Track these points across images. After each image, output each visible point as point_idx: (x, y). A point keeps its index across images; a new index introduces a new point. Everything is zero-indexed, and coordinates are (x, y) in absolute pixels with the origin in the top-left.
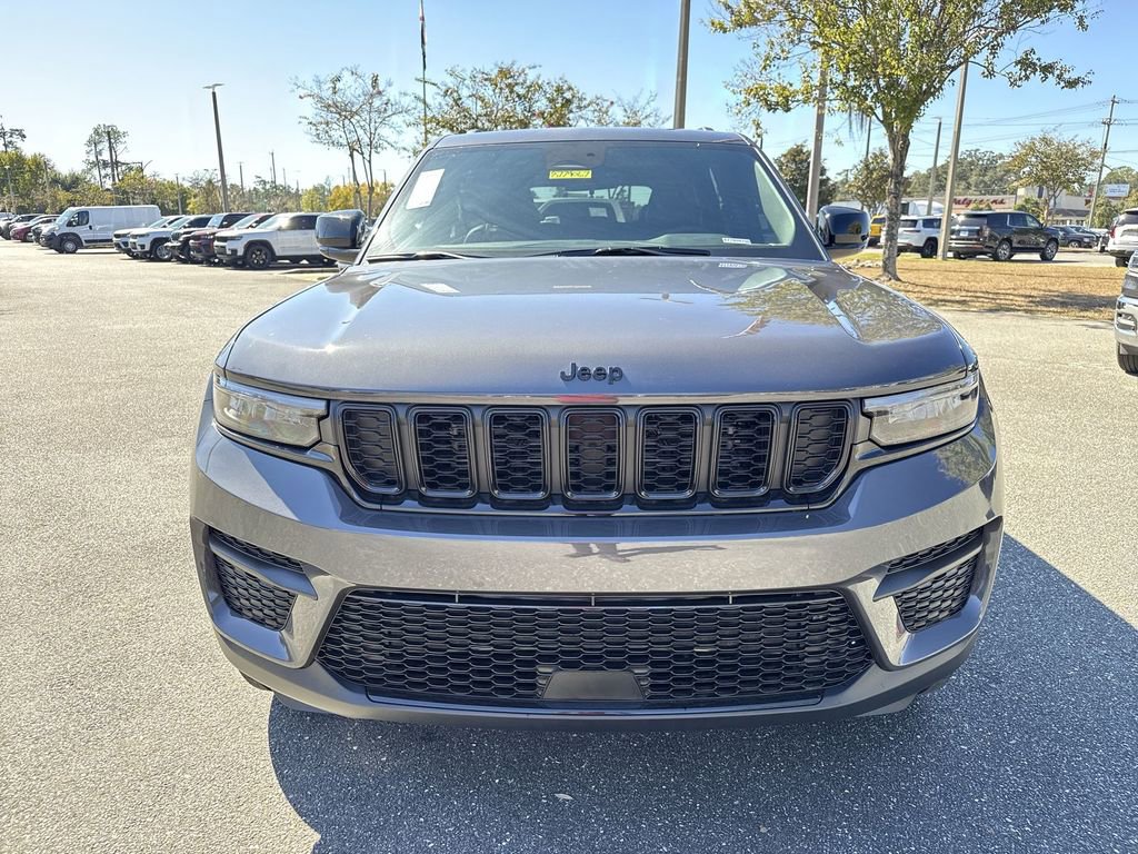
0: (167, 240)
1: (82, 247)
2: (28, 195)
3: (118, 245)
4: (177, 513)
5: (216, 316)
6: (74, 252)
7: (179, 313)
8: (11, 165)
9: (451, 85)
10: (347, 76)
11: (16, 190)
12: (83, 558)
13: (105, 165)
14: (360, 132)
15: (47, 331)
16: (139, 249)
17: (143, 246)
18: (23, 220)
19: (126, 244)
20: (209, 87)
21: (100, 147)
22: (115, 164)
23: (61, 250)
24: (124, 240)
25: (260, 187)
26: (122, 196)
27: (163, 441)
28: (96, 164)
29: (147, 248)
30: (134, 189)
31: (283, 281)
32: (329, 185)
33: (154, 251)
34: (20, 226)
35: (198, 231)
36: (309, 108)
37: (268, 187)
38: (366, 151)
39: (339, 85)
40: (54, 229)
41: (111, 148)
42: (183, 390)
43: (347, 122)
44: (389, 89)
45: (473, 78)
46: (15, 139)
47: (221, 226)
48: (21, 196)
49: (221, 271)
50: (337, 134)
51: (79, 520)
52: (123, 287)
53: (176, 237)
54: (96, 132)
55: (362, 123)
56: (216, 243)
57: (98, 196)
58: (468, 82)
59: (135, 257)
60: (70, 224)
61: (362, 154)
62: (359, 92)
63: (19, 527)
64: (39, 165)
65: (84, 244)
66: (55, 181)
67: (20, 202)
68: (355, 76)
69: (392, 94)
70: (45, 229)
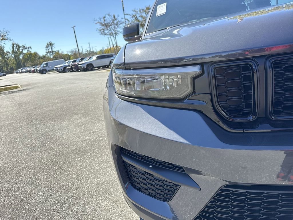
0: (67, 67)
1: (48, 72)
2: (34, 62)
3: (55, 70)
4: (85, 137)
5: (83, 83)
6: (45, 73)
7: (73, 83)
8: (29, 55)
9: (134, 14)
10: (107, 16)
11: (31, 61)
12: (58, 155)
13: (50, 52)
14: (112, 30)
15: (41, 91)
16: (61, 70)
17: (61, 69)
18: (33, 68)
19: (57, 69)
20: (72, 28)
21: (49, 48)
22: (53, 52)
23: (43, 73)
24: (57, 68)
25: (87, 53)
26: (55, 58)
27: (76, 116)
28: (48, 52)
29: (63, 70)
30: (58, 56)
31: (97, 73)
32: (103, 49)
33: (64, 70)
34: (32, 69)
35: (74, 63)
36: (99, 26)
37: (89, 52)
38: (114, 35)
39: (105, 19)
40: (40, 69)
41: (51, 48)
42: (78, 101)
43: (108, 28)
44: (118, 17)
45: (140, 11)
46: (30, 49)
47: (80, 61)
48: (32, 62)
49: (81, 73)
50: (106, 32)
51: (56, 142)
52: (58, 79)
53: (69, 66)
54: (47, 44)
55: (112, 28)
56: (79, 66)
57: (49, 59)
58: (139, 12)
59: (60, 72)
60: (44, 67)
61: (113, 36)
62: (111, 20)
63: (38, 147)
64: (36, 54)
65: (48, 71)
66: (40, 58)
67: (32, 64)
68: (109, 16)
69: (119, 19)
70: (38, 69)
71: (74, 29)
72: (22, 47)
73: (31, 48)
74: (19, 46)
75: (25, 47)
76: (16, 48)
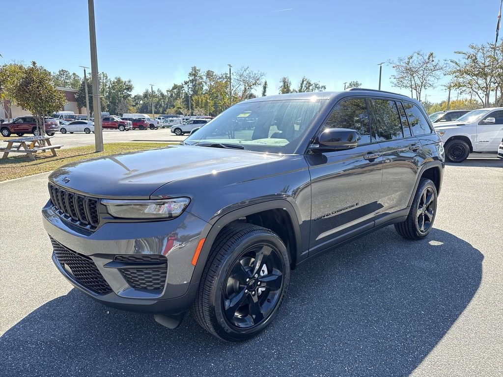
20: (379, 65)
71: (381, 67)
72: (314, 85)
73: (325, 88)
74: (310, 83)
75: (318, 86)
76: (305, 87)
